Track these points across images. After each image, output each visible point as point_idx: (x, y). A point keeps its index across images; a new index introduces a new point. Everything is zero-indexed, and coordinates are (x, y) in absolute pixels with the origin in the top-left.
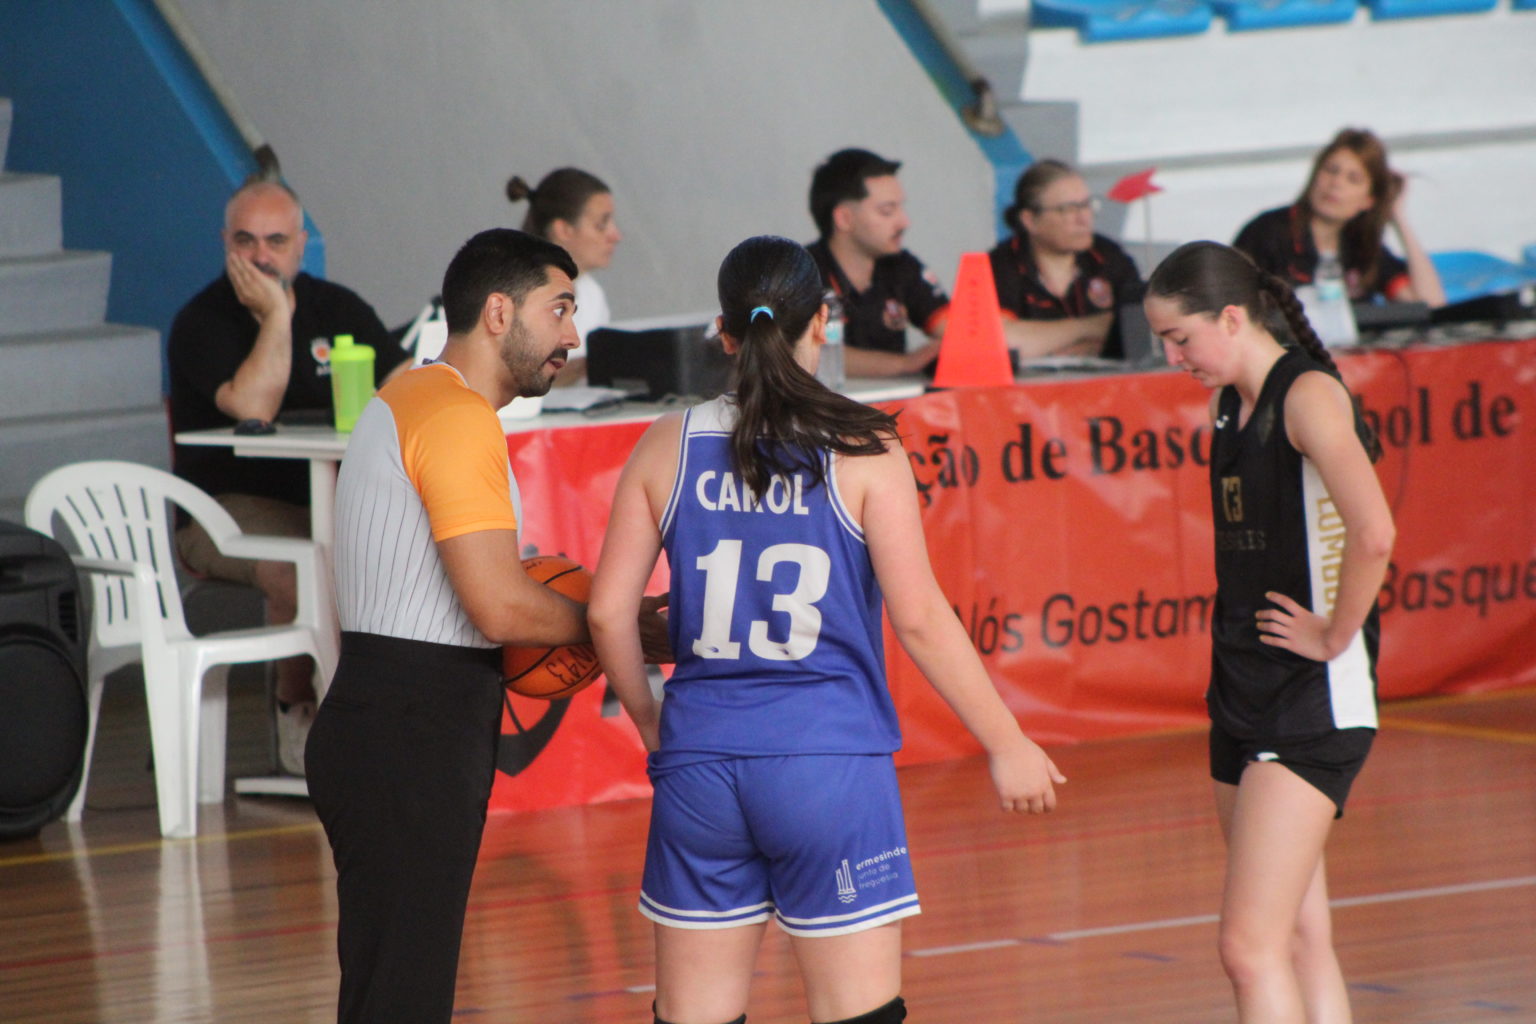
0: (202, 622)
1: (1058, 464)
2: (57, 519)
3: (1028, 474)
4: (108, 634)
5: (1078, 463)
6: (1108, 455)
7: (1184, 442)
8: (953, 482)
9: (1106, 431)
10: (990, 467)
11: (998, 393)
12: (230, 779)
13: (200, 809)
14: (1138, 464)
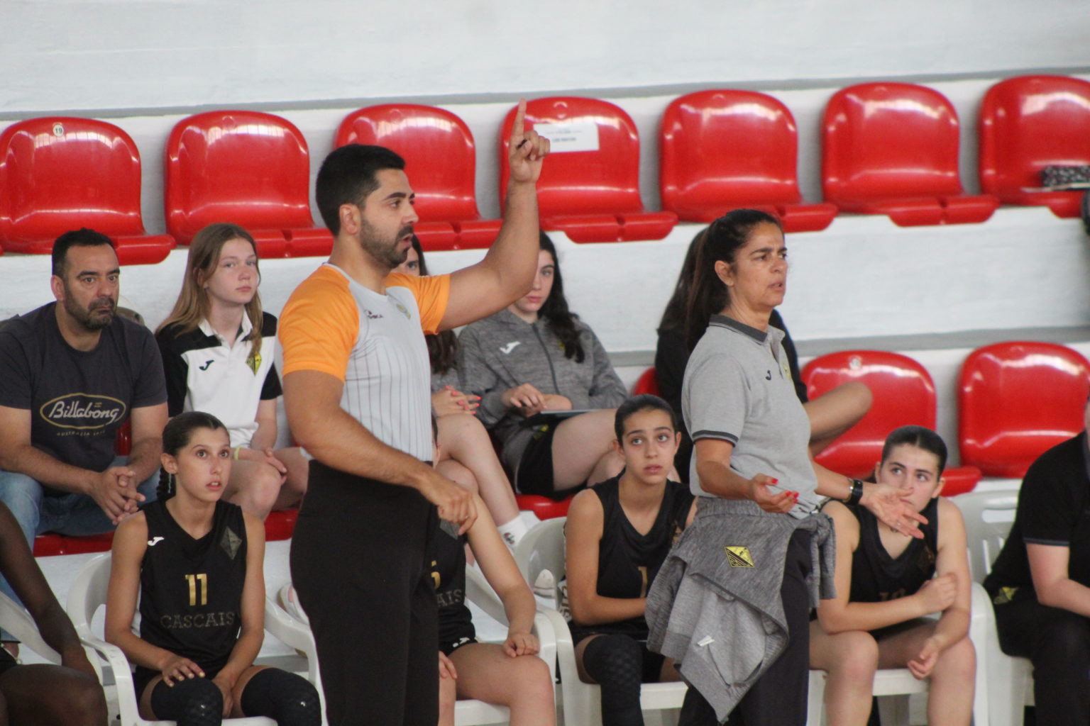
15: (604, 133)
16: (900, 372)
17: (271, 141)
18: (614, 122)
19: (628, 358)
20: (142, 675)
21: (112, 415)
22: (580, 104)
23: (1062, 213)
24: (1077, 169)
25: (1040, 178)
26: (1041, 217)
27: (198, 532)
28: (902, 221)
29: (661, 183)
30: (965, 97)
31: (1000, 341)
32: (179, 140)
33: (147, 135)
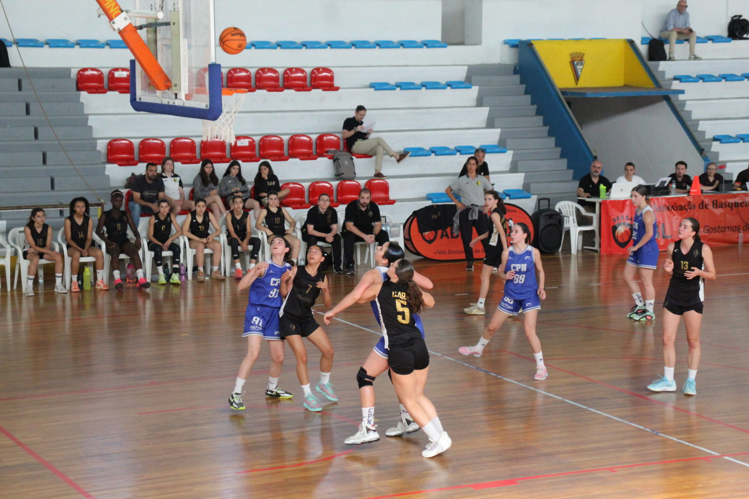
0: (580, 224)
1: (707, 207)
2: (560, 209)
3: (703, 208)
4: (566, 225)
5: (710, 207)
6: (715, 206)
7: (727, 204)
8: (691, 209)
9: (715, 202)
10: (697, 207)
11: (699, 196)
12: (583, 246)
13: (578, 251)
14: (720, 207)
15: (249, 142)
16: (298, 186)
17: (189, 143)
18: (251, 140)
19: (250, 183)
21: (155, 194)
22: (245, 137)
23: (329, 158)
24: (333, 150)
25: (327, 152)
26: (326, 159)
27: (163, 220)
28: (301, 159)
29: (260, 152)
30: (314, 137)
31: (317, 181)
32: (173, 142)
33: (167, 141)
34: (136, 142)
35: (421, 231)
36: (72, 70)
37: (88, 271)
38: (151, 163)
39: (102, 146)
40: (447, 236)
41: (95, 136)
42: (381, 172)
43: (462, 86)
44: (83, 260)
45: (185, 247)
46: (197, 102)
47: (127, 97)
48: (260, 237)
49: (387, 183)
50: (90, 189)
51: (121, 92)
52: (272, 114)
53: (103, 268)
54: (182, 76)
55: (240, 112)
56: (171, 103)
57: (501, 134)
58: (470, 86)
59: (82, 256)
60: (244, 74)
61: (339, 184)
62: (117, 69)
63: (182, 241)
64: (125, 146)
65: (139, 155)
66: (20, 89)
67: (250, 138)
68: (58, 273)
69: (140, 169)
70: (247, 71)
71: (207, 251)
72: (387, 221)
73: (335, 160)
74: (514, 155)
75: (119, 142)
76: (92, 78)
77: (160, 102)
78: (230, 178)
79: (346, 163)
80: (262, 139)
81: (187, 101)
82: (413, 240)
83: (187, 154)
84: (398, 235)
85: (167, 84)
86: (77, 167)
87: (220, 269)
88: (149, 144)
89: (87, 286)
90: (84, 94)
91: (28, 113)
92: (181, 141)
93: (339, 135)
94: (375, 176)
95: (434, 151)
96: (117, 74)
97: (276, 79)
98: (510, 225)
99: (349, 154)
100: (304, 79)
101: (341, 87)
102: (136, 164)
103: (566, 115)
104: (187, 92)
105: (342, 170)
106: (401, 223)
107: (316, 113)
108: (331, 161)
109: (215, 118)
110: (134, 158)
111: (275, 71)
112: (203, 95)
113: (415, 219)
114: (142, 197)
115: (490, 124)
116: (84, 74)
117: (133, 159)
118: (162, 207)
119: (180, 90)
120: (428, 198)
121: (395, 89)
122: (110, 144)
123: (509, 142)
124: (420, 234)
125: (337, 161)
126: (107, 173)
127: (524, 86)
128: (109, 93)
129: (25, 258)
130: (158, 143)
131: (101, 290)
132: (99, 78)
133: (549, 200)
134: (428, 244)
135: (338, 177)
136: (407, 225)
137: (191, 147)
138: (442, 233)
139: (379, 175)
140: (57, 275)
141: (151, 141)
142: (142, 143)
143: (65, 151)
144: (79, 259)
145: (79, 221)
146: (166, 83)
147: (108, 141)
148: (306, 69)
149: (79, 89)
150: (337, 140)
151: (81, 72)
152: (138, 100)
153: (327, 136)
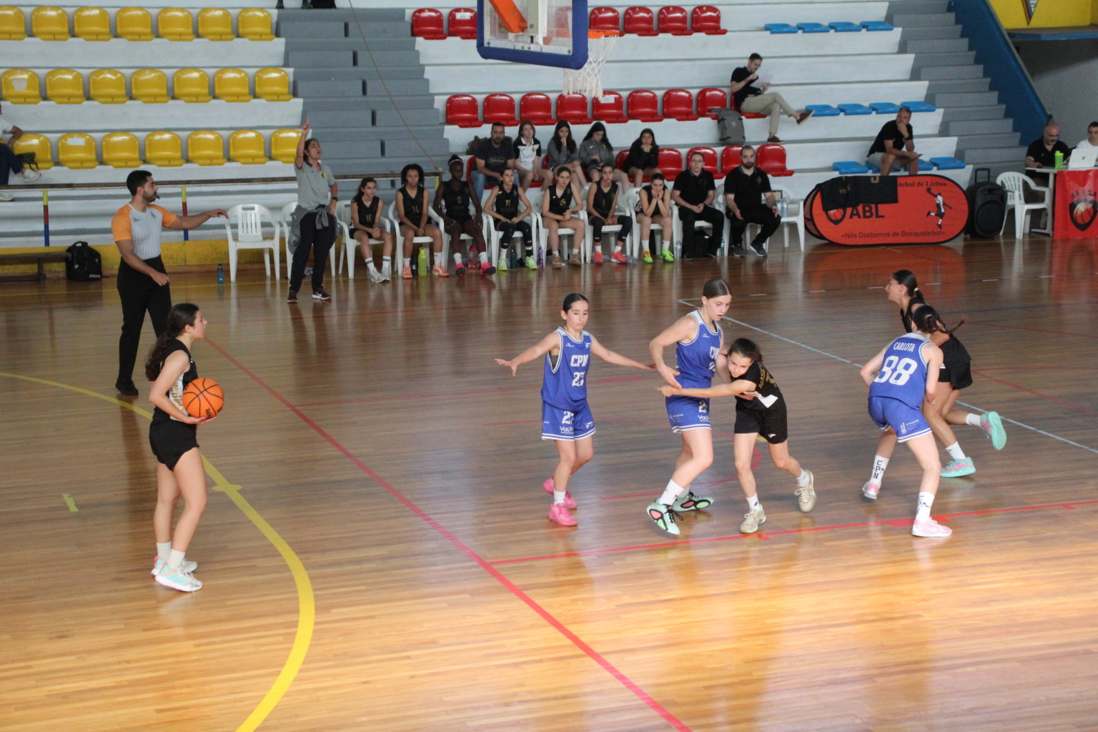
2: (1002, 182)
4: (1010, 202)
12: (1031, 228)
13: (1024, 234)
15: (616, 99)
16: (674, 153)
17: (543, 99)
18: (617, 96)
20: (496, 221)
21: (502, 161)
22: (611, 92)
23: (713, 119)
24: (718, 109)
25: (710, 111)
26: (709, 119)
27: (508, 192)
28: (679, 120)
29: (628, 110)
30: (694, 92)
31: (698, 146)
32: (524, 99)
33: (517, 98)
34: (480, 99)
35: (826, 209)
36: (407, 11)
37: (424, 254)
38: (498, 123)
39: (440, 103)
40: (858, 214)
41: (432, 90)
42: (777, 135)
43: (881, 27)
44: (417, 240)
45: (538, 227)
46: (556, 47)
47: (473, 43)
48: (628, 214)
49: (784, 150)
50: (427, 156)
51: (463, 38)
52: (644, 64)
53: (441, 251)
54: (540, 15)
55: (607, 62)
56: (526, 48)
57: (929, 88)
58: (891, 27)
59: (416, 235)
60: (610, 14)
61: (724, 150)
62: (458, 10)
63: (535, 218)
64: (466, 103)
65: (484, 114)
66: (346, 34)
67: (616, 94)
68: (386, 255)
69: (485, 131)
70: (614, 11)
71: (562, 231)
72: (784, 196)
73: (720, 120)
74: (945, 114)
75: (460, 99)
76: (430, 21)
77: (512, 48)
78: (591, 144)
79: (734, 124)
80: (630, 95)
81: (546, 46)
82: (815, 220)
83: (540, 113)
84: (796, 214)
85: (523, 25)
86: (411, 128)
87: (579, 253)
88: (496, 100)
89: (423, 272)
90: (420, 40)
91: (355, 63)
92: (534, 97)
93: (726, 90)
94: (769, 140)
95: (844, 110)
96: (459, 16)
97: (649, 21)
98: (938, 202)
99: (737, 113)
100: (683, 20)
101: (729, 29)
102: (479, 126)
103: (1013, 63)
104: (545, 35)
105: (728, 134)
106: (802, 200)
107: (697, 63)
108: (715, 121)
109: (579, 66)
110: (477, 117)
111: (648, 11)
112: (565, 39)
113: (819, 194)
114: (487, 166)
115: (915, 75)
116: (419, 17)
117: (476, 119)
118: (507, 175)
119: (537, 33)
120: (835, 167)
121: (795, 32)
122: (449, 101)
123: (939, 98)
124: (824, 213)
125: (722, 122)
126: (446, 135)
127: (960, 27)
128: (450, 39)
129: (352, 236)
130: (506, 100)
131: (440, 276)
132: (437, 21)
133: (988, 170)
134: (835, 226)
135: (723, 142)
136: (809, 202)
137: (545, 104)
138: (853, 211)
139: (774, 140)
140: (385, 257)
141: (498, 97)
142: (488, 100)
143: (397, 110)
144: (412, 239)
145: (413, 193)
146: (521, 24)
147: (447, 97)
148: (685, 8)
149: (414, 34)
150: (723, 96)
151: (417, 14)
152: (486, 45)
153: (711, 91)
